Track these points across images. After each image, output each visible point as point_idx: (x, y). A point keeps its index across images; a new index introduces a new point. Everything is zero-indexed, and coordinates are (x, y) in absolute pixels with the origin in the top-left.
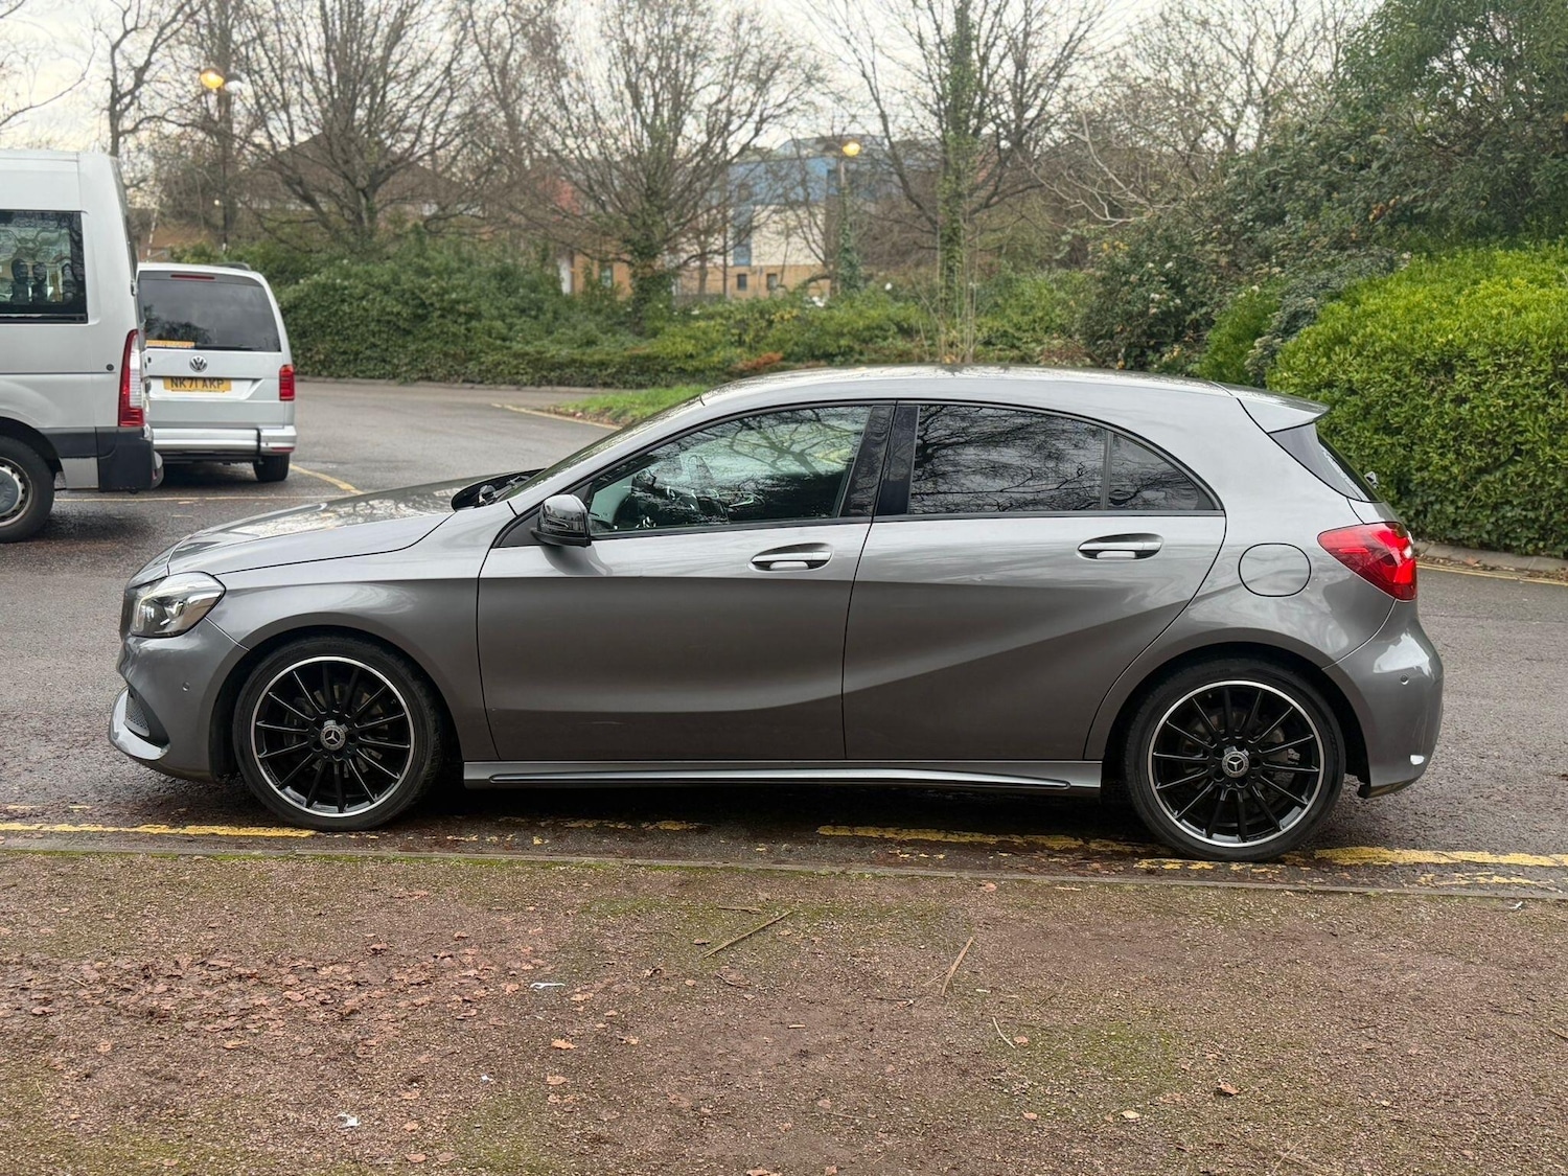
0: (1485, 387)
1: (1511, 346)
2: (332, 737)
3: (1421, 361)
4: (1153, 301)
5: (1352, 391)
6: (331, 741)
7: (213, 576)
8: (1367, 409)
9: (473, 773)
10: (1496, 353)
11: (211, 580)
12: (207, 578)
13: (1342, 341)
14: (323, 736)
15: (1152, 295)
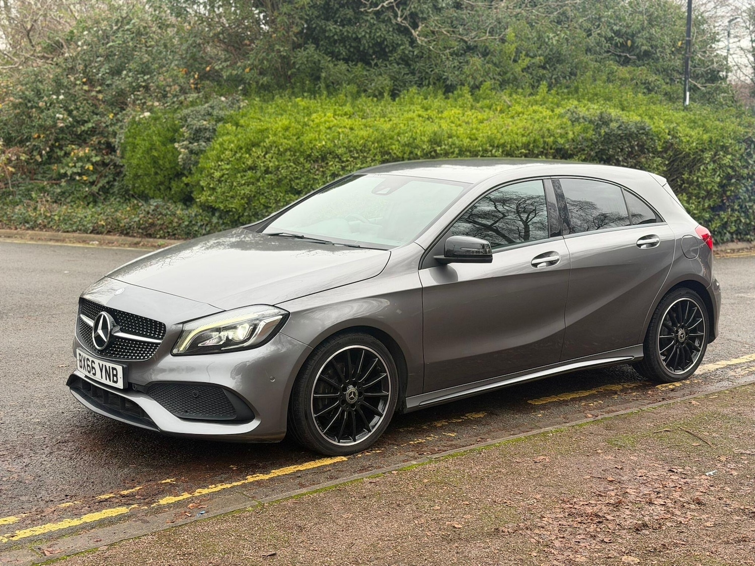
0: (349, 168)
1: (359, 148)
2: (352, 396)
3: (309, 156)
4: (58, 119)
5: (267, 171)
6: (352, 398)
7: (273, 306)
8: (279, 181)
9: (412, 403)
10: (351, 151)
11: (273, 308)
12: (271, 307)
13: (255, 145)
14: (347, 396)
15: (58, 115)
